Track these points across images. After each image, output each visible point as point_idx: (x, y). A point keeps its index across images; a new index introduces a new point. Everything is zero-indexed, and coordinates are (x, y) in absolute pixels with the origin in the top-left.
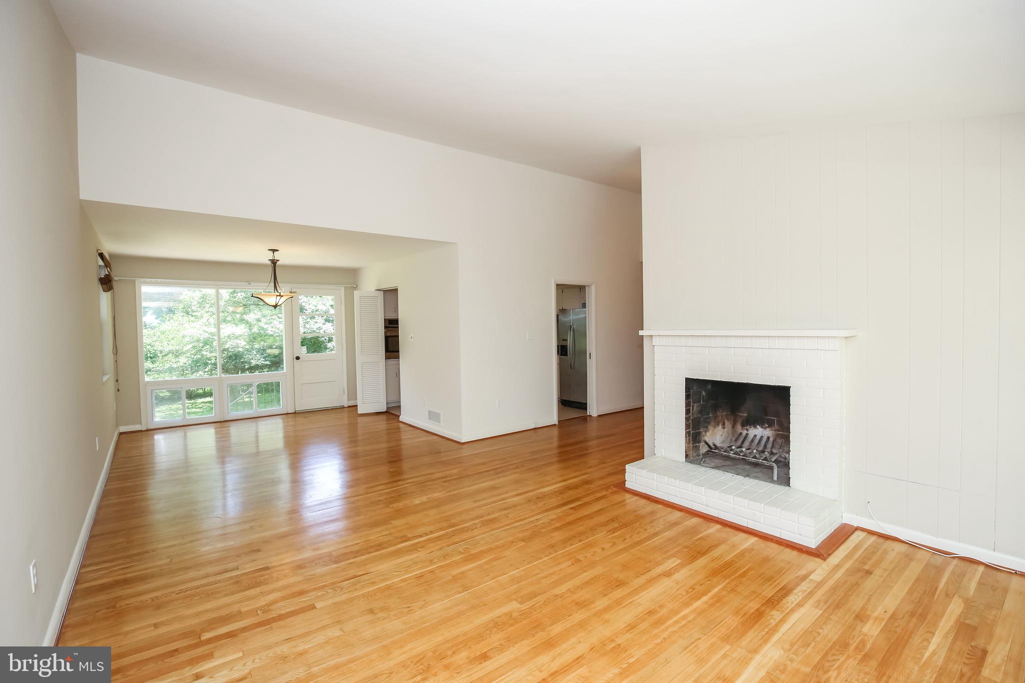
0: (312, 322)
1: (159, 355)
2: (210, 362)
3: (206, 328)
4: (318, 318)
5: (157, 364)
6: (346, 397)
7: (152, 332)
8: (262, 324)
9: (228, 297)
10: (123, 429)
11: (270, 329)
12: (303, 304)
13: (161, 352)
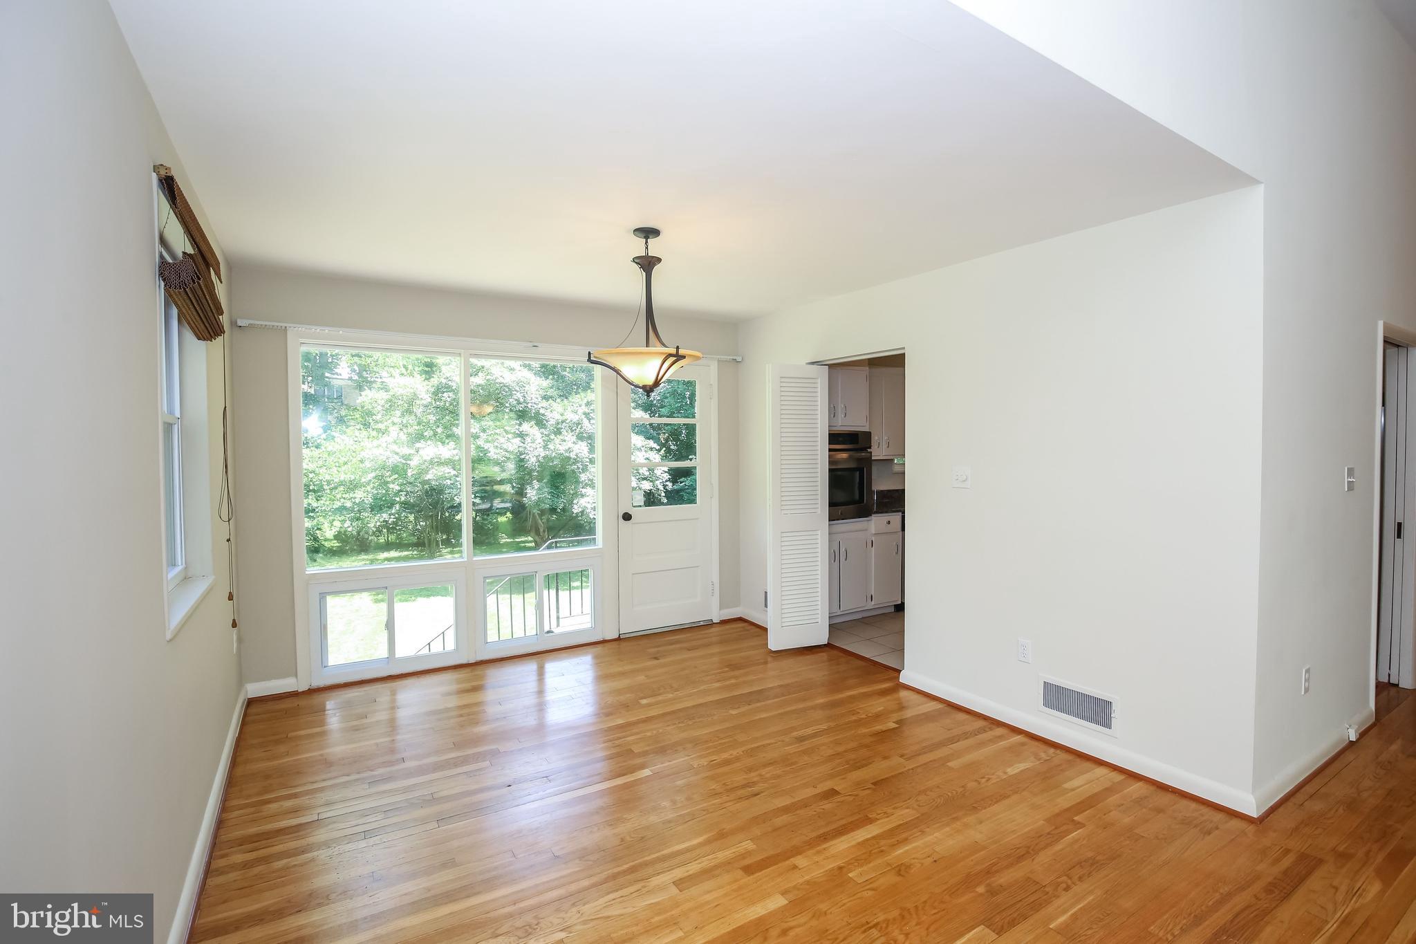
0: (557, 440)
1: (326, 487)
2: (398, 499)
3: (395, 447)
4: (566, 434)
5: (322, 502)
6: (715, 601)
7: (316, 453)
8: (480, 442)
9: (429, 400)
10: (256, 689)
11: (492, 450)
12: (542, 411)
13: (329, 483)
